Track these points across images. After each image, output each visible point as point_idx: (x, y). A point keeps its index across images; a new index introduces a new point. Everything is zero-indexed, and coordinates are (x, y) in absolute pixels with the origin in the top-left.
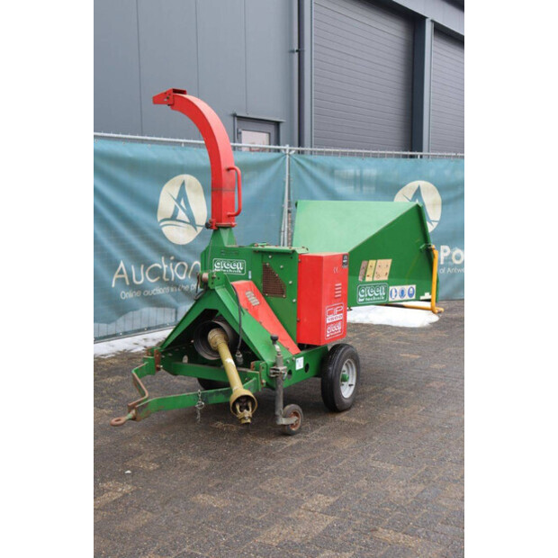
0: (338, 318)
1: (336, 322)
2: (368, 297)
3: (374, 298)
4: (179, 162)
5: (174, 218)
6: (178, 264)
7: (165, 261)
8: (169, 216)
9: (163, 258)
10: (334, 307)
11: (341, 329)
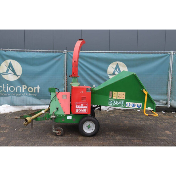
0: (84, 107)
1: (82, 108)
10: (81, 103)
11: (87, 111)
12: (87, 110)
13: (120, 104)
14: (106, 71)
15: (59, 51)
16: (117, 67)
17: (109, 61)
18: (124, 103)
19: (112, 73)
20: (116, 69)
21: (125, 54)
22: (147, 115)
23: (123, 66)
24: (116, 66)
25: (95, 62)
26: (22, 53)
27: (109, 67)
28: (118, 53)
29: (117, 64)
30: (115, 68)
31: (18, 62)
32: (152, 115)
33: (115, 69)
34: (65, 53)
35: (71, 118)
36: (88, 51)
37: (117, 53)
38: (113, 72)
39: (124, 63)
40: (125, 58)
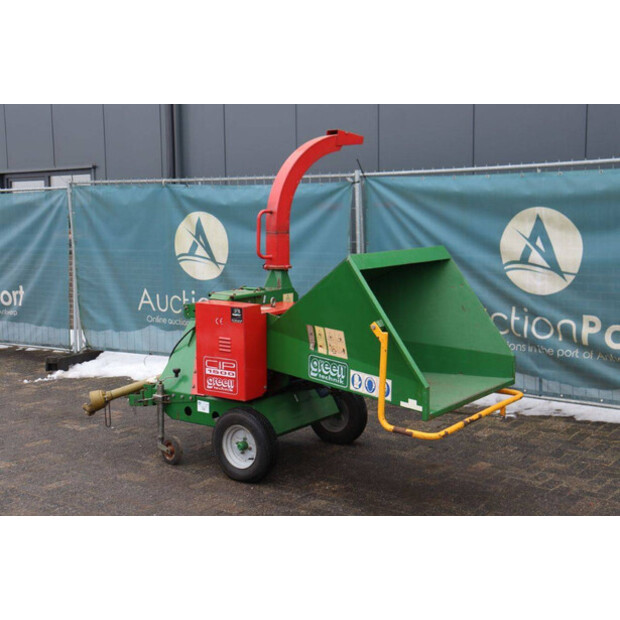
0: (227, 375)
1: (223, 378)
2: (322, 373)
3: (330, 378)
4: (527, 192)
5: (524, 260)
6: (537, 319)
7: (517, 311)
8: (518, 258)
9: (514, 309)
10: (218, 360)
11: (234, 389)
12: (235, 384)
13: (336, 377)
14: (494, 248)
15: (333, 176)
16: (539, 231)
17: (506, 208)
18: (346, 373)
19: (518, 259)
20: (532, 239)
21: (571, 174)
22: (390, 427)
23: (562, 227)
24: (535, 229)
25: (454, 213)
26: (229, 190)
27: (506, 230)
28: (543, 169)
29: (538, 219)
30: (528, 236)
31: (219, 218)
32: (408, 430)
33: (528, 240)
34: (354, 183)
35: (207, 411)
36: (433, 171)
37: (535, 169)
38: (523, 254)
39: (563, 213)
40: (567, 190)
